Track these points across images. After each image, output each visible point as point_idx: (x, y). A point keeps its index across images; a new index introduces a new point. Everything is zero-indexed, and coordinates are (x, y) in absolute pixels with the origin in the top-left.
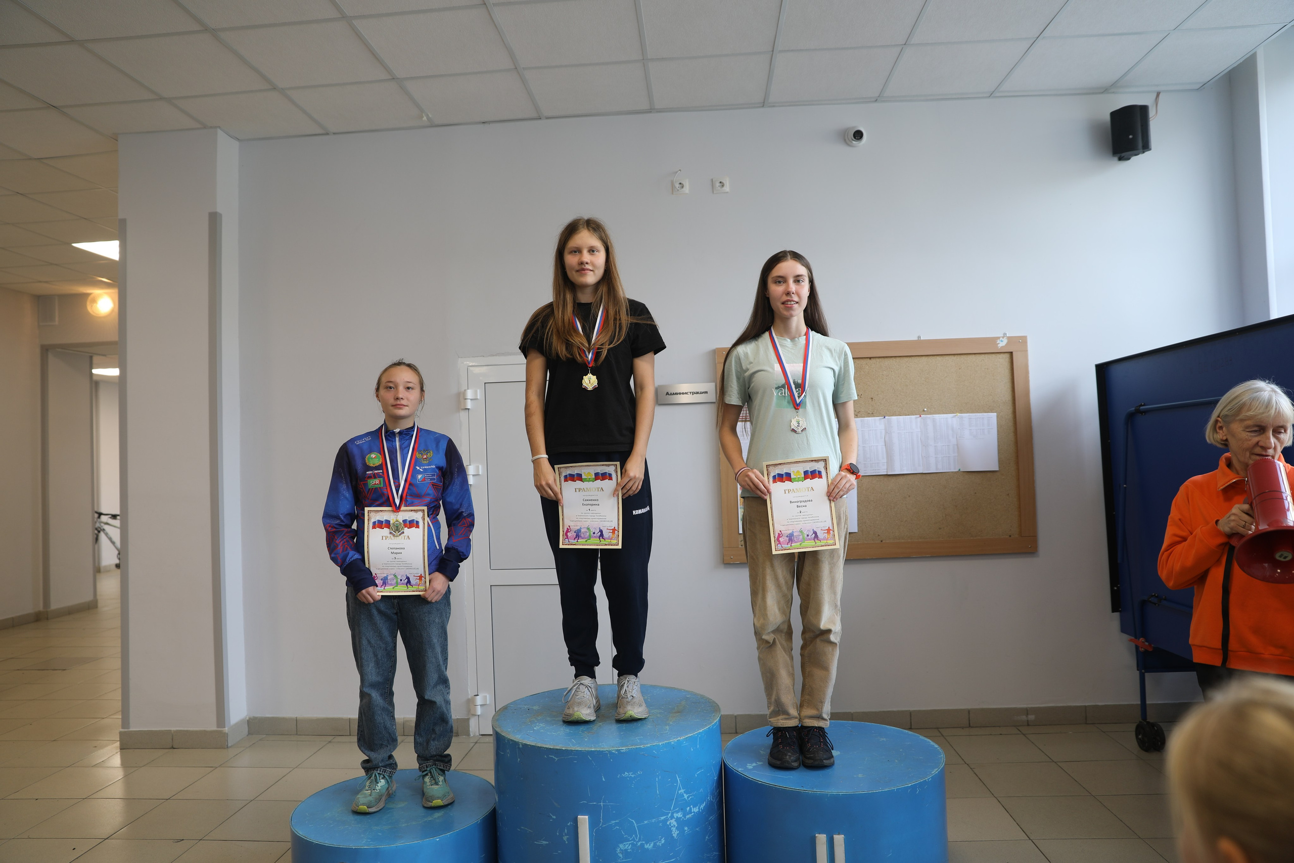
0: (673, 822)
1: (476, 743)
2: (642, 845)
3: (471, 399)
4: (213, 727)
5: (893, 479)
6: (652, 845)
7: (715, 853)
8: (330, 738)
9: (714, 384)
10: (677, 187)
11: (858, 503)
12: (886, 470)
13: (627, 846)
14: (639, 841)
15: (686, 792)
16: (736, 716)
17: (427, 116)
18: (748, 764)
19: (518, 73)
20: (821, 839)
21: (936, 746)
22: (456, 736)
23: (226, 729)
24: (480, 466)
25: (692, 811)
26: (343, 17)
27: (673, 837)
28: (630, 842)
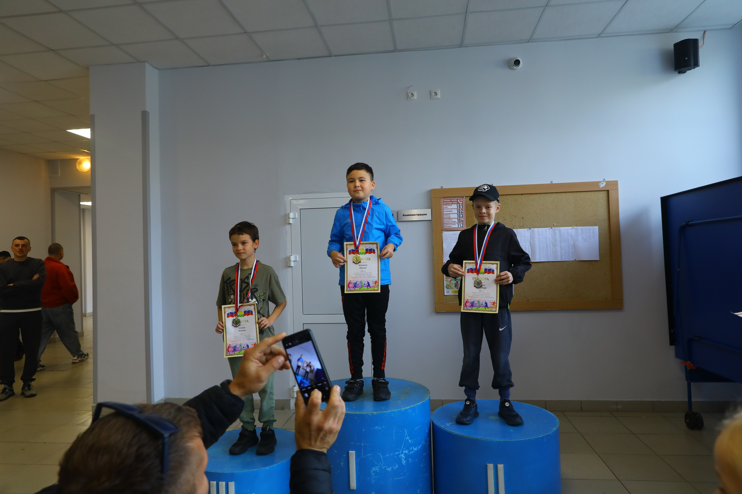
0: (403, 456)
1: (294, 413)
2: (385, 468)
3: (292, 218)
6: (391, 468)
9: (430, 210)
10: (410, 96)
13: (376, 469)
14: (384, 466)
15: (410, 439)
16: (442, 400)
17: (266, 55)
18: (447, 423)
19: (317, 28)
20: (491, 467)
21: (555, 417)
24: (297, 256)
25: (414, 450)
27: (403, 464)
28: (379, 467)
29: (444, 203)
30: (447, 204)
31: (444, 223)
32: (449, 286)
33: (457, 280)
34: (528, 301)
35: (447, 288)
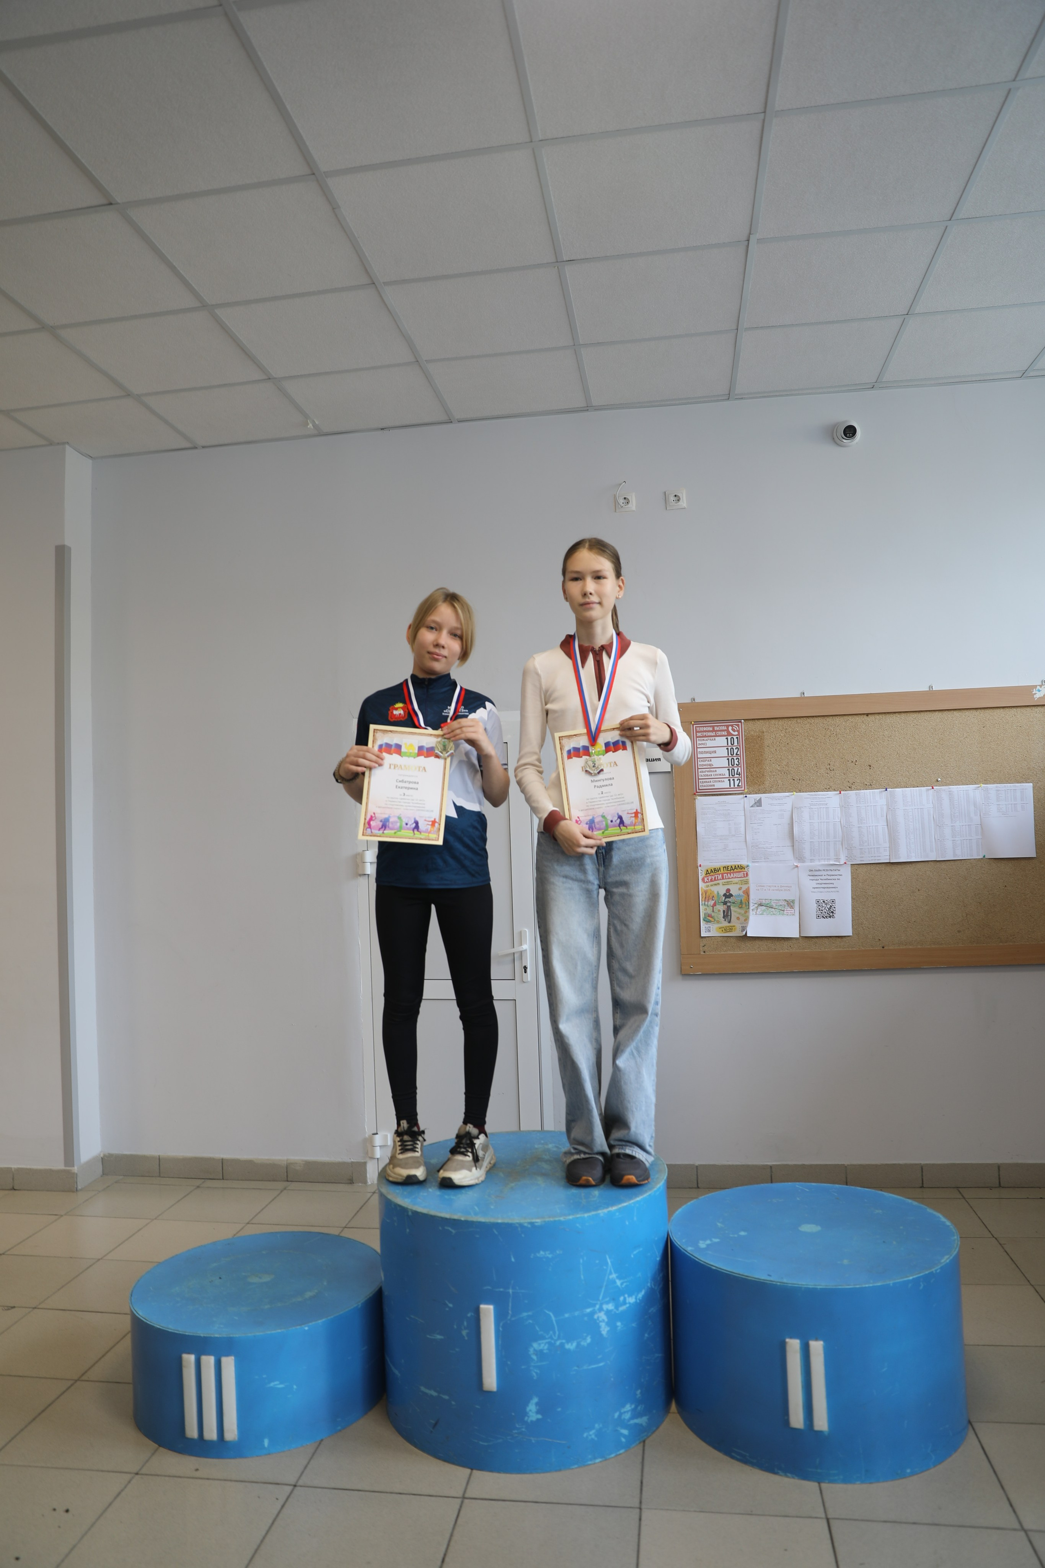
0: (602, 1316)
2: (562, 1345)
4: (59, 1165)
5: (898, 869)
6: (575, 1344)
7: (657, 1355)
8: (198, 1182)
10: (621, 504)
11: (853, 898)
12: (888, 857)
13: (542, 1345)
14: (559, 1338)
15: (619, 1278)
16: (697, 1167)
17: (313, 422)
18: (701, 1242)
19: (420, 366)
20: (794, 1345)
21: (948, 1223)
22: (351, 1183)
23: (76, 1168)
25: (627, 1301)
26: (204, 306)
27: (601, 1335)
28: (547, 1341)
29: (699, 734)
30: (705, 736)
31: (699, 779)
32: (712, 917)
33: (728, 904)
34: (883, 947)
35: (708, 921)
